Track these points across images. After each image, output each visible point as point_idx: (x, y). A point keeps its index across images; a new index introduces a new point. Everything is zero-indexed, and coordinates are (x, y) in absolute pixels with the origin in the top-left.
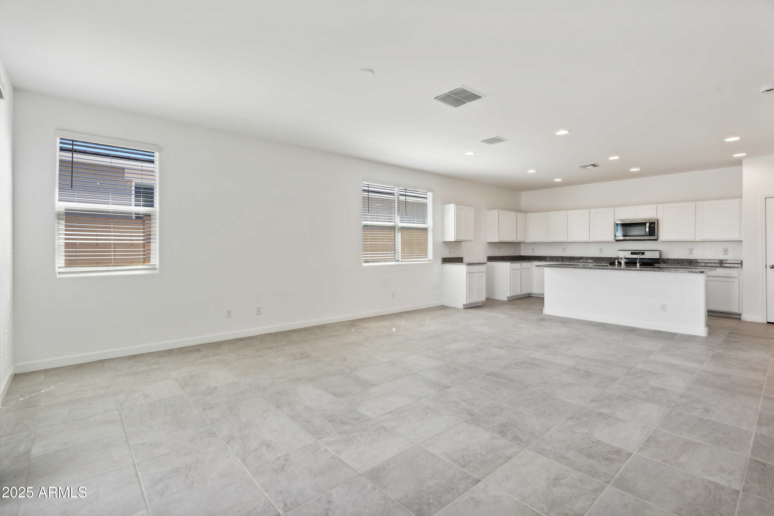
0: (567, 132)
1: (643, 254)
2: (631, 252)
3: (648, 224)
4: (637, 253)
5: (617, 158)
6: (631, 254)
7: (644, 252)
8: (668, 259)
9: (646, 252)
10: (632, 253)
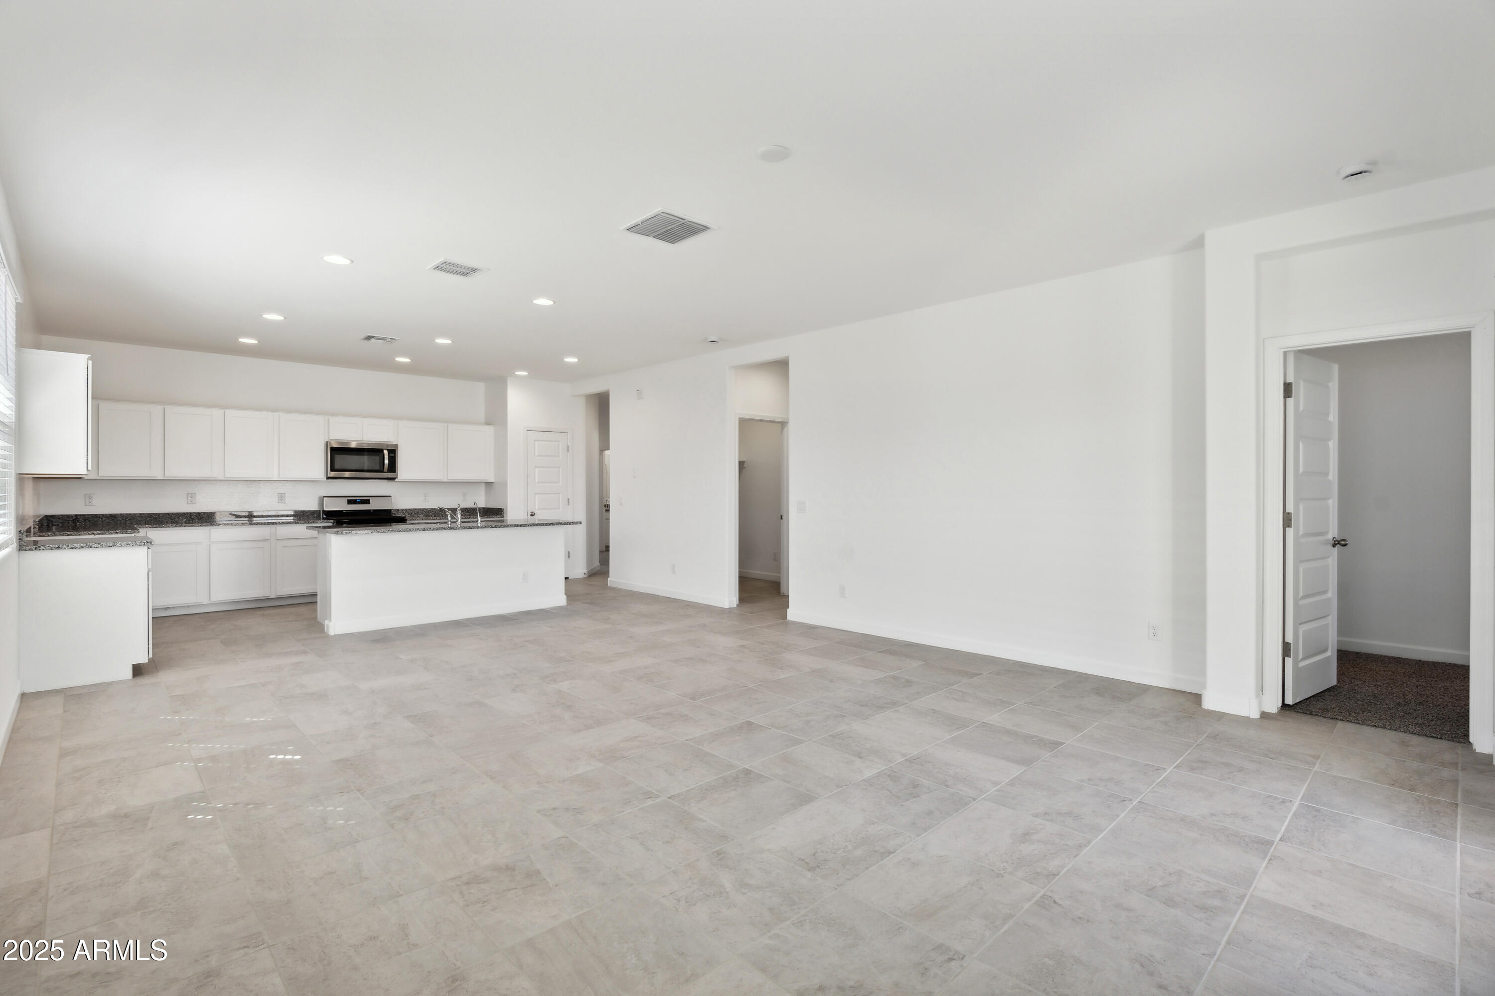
0: (550, 303)
1: (367, 502)
2: (348, 500)
3: (386, 452)
4: (357, 502)
5: (447, 342)
6: (348, 504)
7: (369, 500)
8: (398, 510)
9: (372, 500)
10: (350, 502)
